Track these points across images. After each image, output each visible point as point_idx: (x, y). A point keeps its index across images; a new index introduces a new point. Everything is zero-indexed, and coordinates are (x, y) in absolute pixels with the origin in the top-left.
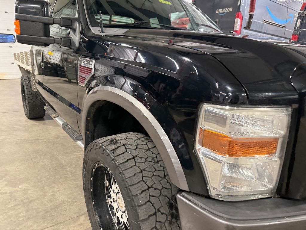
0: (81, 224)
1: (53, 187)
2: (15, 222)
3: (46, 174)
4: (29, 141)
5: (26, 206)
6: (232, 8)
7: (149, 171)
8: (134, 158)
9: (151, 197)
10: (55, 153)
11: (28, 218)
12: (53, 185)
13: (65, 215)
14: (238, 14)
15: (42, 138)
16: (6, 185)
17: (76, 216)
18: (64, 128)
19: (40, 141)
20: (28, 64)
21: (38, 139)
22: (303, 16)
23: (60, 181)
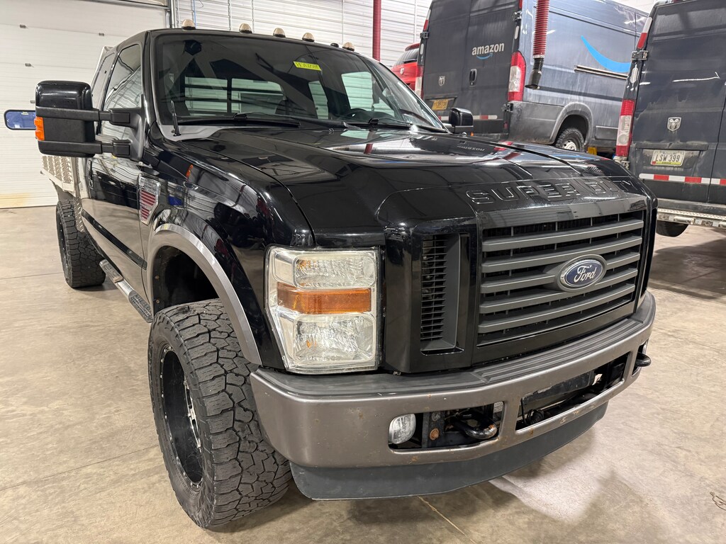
0: (150, 460)
1: (109, 406)
2: (39, 456)
3: (99, 385)
4: (72, 330)
5: (58, 435)
6: (503, 44)
7: (230, 351)
8: (209, 332)
9: (228, 386)
10: (118, 350)
11: (61, 452)
12: (109, 402)
13: (125, 446)
14: (516, 57)
15: (96, 324)
16: (25, 403)
17: (143, 447)
18: (132, 301)
19: (92, 328)
20: (68, 181)
21: (87, 326)
22: (643, 61)
23: (123, 395)
